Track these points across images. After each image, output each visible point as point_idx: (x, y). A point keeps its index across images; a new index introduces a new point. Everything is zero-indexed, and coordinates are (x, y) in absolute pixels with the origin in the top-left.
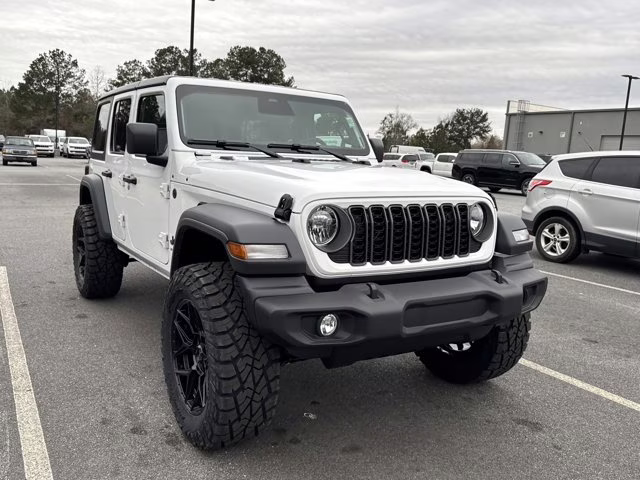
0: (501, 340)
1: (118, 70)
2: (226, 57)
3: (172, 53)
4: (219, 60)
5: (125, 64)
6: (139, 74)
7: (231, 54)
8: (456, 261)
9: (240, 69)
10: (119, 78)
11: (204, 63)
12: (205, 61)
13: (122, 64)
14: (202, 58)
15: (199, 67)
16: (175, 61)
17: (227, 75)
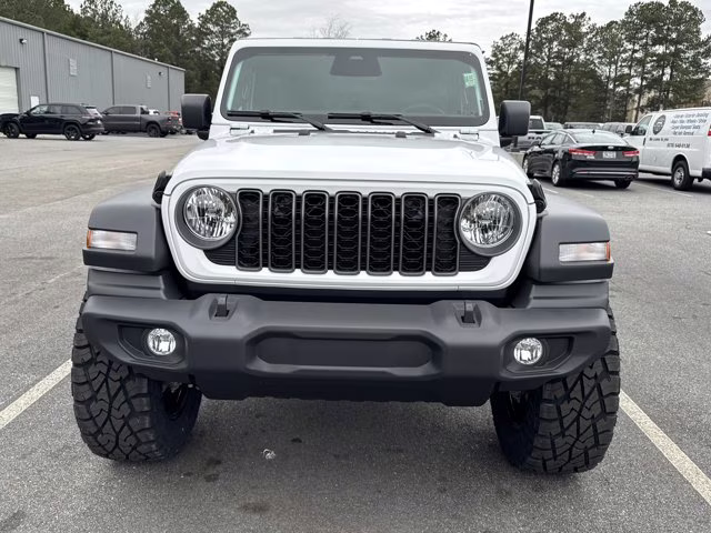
0: (545, 416)
1: (493, 46)
2: (623, 17)
3: (556, 20)
4: (612, 22)
5: (502, 38)
6: (516, 49)
7: (630, 14)
8: (428, 280)
9: (638, 30)
10: (494, 55)
11: (593, 28)
12: (594, 26)
13: (498, 40)
14: (591, 23)
15: (587, 33)
16: (558, 30)
17: (620, 40)
